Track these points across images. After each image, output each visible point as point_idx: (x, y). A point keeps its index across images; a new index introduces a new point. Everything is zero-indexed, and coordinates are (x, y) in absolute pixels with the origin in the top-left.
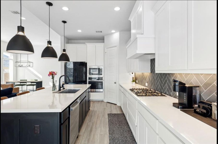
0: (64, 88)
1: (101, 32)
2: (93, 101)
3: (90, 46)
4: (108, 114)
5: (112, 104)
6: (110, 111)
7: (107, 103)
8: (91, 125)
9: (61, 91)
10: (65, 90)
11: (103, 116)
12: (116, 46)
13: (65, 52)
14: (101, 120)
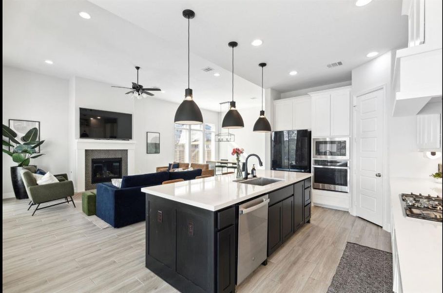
0: (254, 175)
1: (340, 63)
2: (323, 208)
3: (319, 98)
4: (348, 242)
5: (368, 224)
6: (357, 238)
7: (357, 219)
8: (300, 252)
9: (248, 180)
10: (255, 178)
11: (333, 243)
12: (381, 87)
13: (263, 115)
14: (325, 250)
